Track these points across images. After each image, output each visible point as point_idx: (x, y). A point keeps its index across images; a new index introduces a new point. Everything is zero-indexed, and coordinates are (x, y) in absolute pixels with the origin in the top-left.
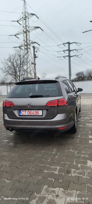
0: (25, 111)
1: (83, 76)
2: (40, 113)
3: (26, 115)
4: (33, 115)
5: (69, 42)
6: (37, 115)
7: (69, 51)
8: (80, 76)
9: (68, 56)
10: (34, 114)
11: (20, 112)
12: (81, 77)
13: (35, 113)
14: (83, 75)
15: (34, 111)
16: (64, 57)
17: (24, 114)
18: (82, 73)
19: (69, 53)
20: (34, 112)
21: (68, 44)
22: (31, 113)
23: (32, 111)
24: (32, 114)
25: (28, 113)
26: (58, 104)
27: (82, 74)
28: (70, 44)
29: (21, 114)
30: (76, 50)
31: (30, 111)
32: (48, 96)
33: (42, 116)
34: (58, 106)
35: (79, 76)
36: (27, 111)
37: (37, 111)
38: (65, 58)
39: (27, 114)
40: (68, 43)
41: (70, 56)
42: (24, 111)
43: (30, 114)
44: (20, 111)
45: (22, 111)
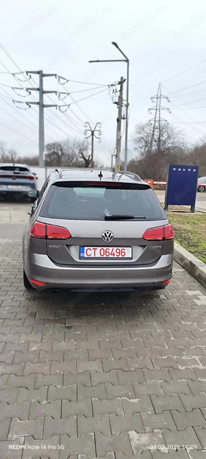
0: (95, 249)
1: (60, 153)
2: (128, 252)
3: (96, 256)
4: (112, 256)
5: (41, 71)
6: (120, 256)
7: (41, 91)
8: (54, 153)
9: (38, 103)
10: (114, 255)
11: (81, 251)
12: (57, 154)
13: (116, 254)
14: (61, 150)
15: (115, 248)
16: (27, 103)
17: (93, 256)
18: (60, 145)
19: (41, 97)
20: (114, 251)
21: (38, 75)
22: (108, 254)
23: (111, 248)
24: (110, 256)
25: (102, 254)
26: (164, 235)
27: (59, 148)
28: (44, 75)
29: (86, 256)
30: (56, 92)
31: (105, 248)
32: (144, 219)
33: (131, 258)
34: (164, 239)
35: (51, 152)
36: (99, 248)
37: (120, 248)
38: (30, 106)
39: (98, 255)
40: (38, 73)
41: (42, 105)
42: (91, 248)
43: (105, 256)
44: (82, 248)
45: (86, 248)
